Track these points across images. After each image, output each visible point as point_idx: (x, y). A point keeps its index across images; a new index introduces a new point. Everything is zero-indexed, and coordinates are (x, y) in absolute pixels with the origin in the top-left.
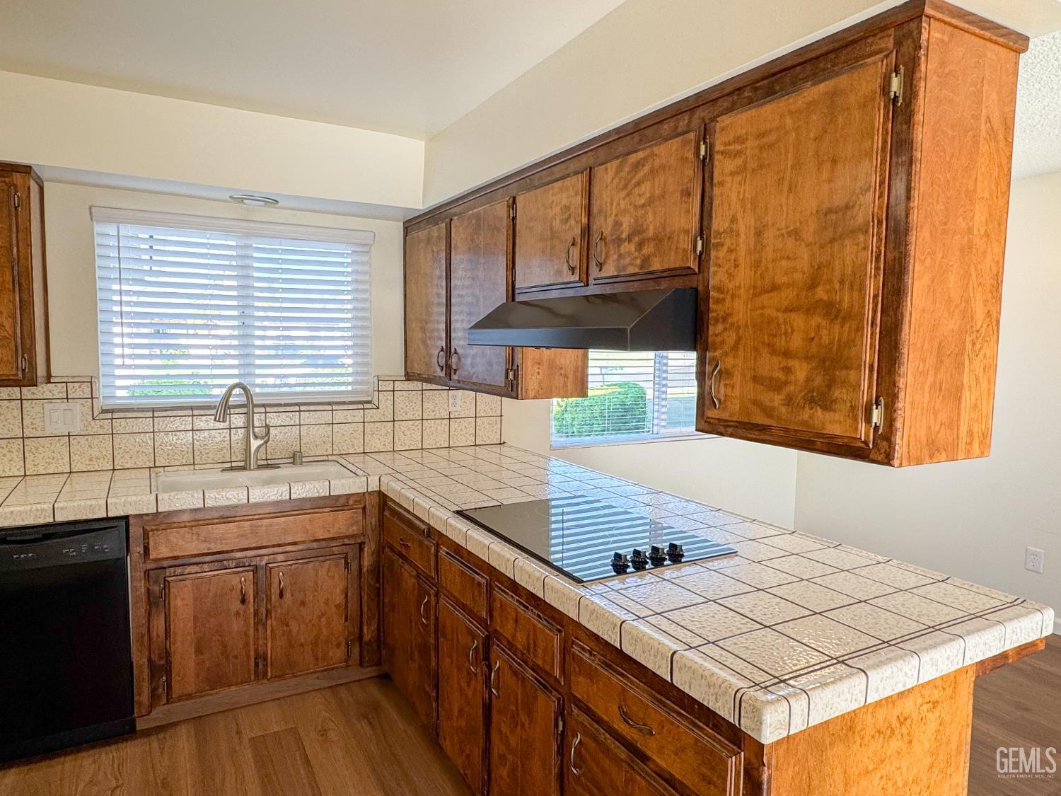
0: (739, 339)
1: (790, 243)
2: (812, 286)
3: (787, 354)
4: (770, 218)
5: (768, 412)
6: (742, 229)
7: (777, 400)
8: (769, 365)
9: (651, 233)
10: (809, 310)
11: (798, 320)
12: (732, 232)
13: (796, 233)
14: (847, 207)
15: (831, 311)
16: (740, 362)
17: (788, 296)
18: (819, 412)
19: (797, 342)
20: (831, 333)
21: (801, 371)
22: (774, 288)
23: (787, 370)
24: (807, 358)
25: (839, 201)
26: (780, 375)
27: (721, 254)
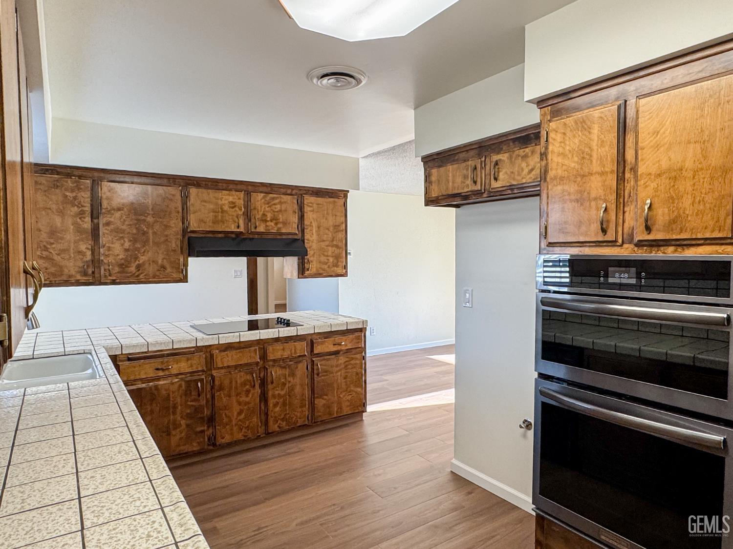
0: (314, 253)
1: (327, 231)
2: (333, 241)
3: (327, 256)
4: (321, 225)
5: (324, 270)
6: (314, 226)
7: (326, 267)
8: (323, 259)
9: (281, 220)
10: (332, 246)
11: (330, 248)
12: (311, 226)
13: (328, 229)
14: (339, 226)
15: (337, 246)
16: (315, 258)
17: (327, 243)
18: (335, 268)
19: (330, 253)
20: (337, 251)
21: (331, 260)
22: (324, 241)
23: (328, 260)
24: (332, 257)
25: (337, 224)
26: (327, 261)
27: (308, 230)
